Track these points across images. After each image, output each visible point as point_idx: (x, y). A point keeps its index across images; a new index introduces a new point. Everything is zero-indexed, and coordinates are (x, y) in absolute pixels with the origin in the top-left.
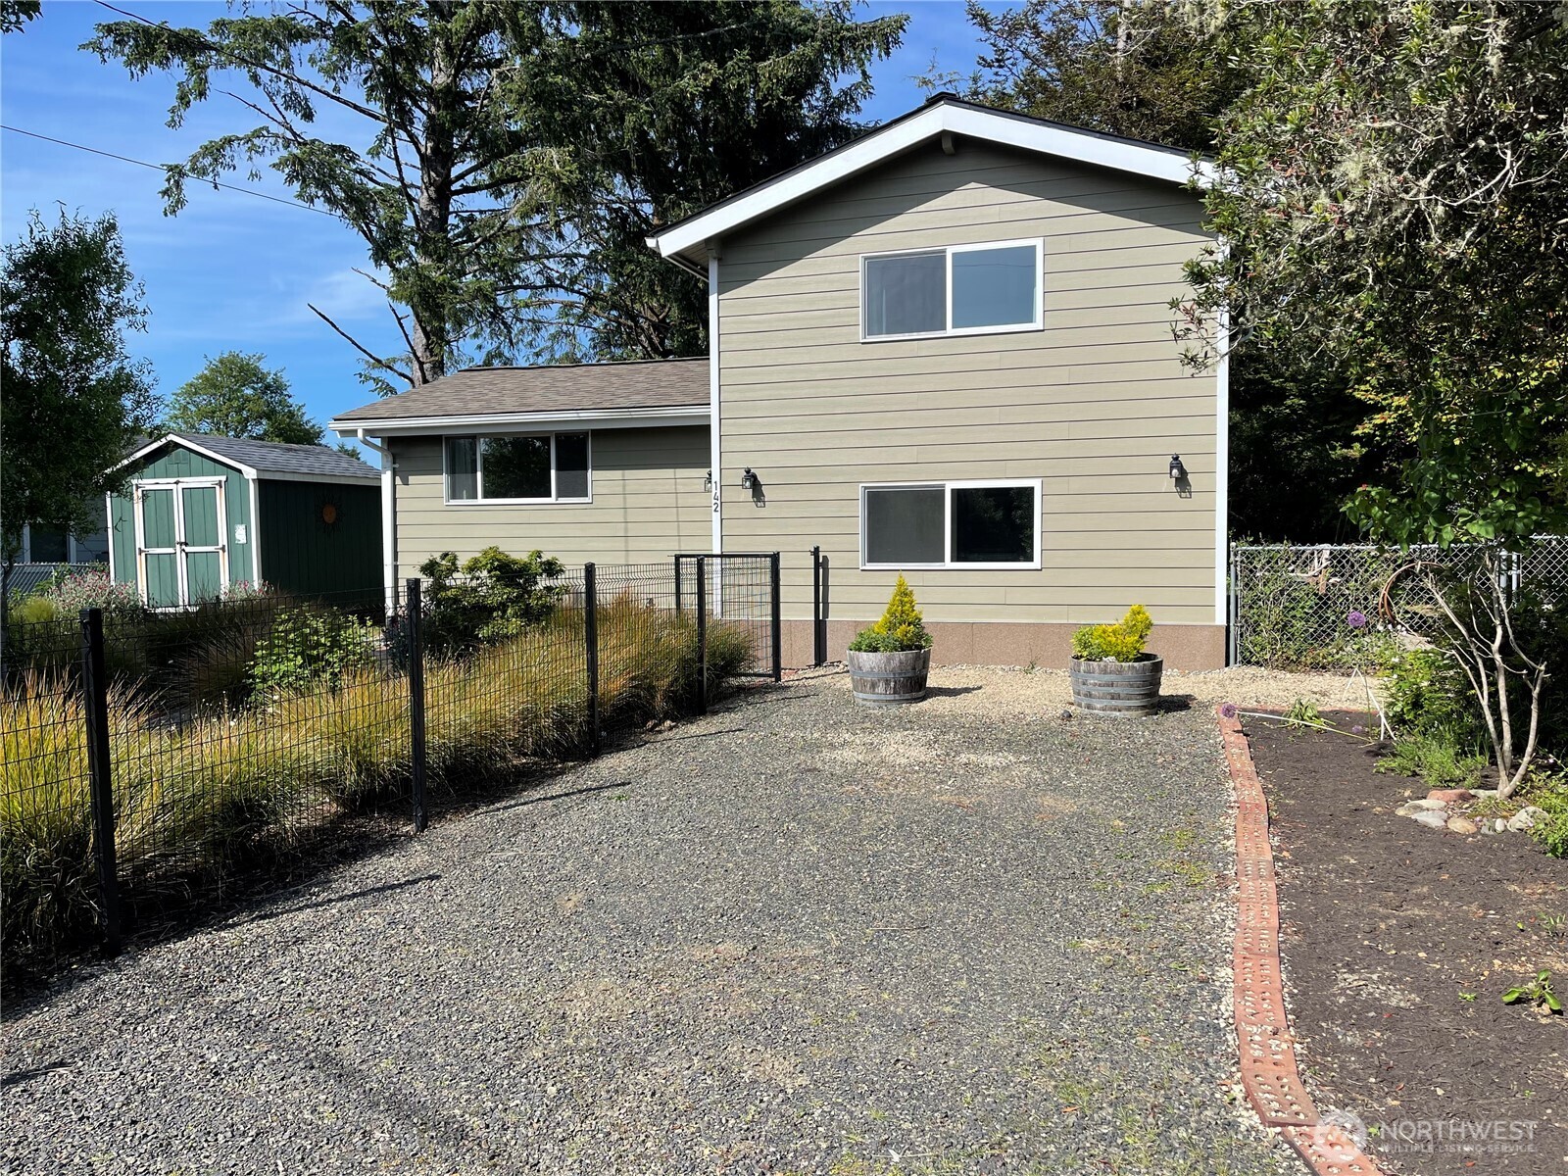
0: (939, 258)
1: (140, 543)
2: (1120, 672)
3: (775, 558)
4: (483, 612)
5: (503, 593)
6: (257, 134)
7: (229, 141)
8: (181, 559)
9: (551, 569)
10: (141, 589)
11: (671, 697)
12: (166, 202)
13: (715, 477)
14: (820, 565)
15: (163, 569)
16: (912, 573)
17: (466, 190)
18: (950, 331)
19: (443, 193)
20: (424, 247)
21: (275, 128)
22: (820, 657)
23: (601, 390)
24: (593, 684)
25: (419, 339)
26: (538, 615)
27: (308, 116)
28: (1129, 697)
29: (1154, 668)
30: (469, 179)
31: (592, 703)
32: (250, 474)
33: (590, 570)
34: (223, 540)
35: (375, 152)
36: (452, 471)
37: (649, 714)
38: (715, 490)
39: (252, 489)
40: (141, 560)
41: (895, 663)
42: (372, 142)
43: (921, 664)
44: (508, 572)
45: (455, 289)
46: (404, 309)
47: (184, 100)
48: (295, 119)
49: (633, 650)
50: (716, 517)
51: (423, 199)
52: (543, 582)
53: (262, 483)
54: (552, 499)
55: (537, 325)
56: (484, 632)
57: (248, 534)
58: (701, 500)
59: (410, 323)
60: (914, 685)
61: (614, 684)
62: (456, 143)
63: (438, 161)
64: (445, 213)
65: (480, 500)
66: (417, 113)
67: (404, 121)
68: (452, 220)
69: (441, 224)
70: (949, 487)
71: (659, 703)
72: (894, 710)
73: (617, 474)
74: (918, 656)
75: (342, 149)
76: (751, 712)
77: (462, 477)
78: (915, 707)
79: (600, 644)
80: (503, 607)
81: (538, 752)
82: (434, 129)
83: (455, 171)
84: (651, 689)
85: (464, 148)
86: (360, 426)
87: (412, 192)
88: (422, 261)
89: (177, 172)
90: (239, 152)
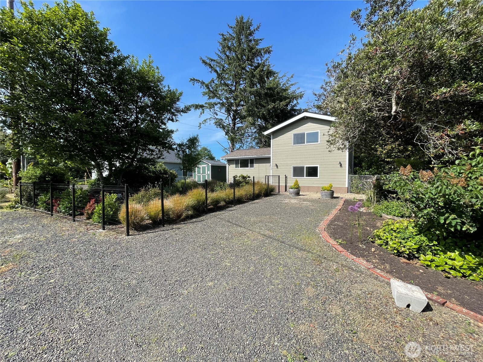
0: (304, 134)
1: (197, 174)
2: (327, 192)
3: (279, 176)
4: (241, 182)
5: (243, 180)
6: (210, 118)
7: (207, 119)
8: (201, 176)
9: (249, 177)
10: (197, 180)
11: (264, 194)
12: (199, 128)
13: (271, 165)
14: (286, 177)
15: (199, 177)
16: (298, 178)
17: (238, 123)
18: (306, 144)
19: (234, 124)
20: (232, 132)
21: (213, 117)
22: (286, 191)
23: (256, 153)
24: (254, 191)
25: (231, 145)
26: (247, 183)
27: (217, 115)
28: (329, 196)
29: (333, 192)
30: (238, 122)
31: (254, 194)
32: (210, 165)
33: (254, 177)
34: (206, 173)
35: (226, 119)
36: (236, 164)
37: (261, 196)
38: (271, 167)
39: (210, 166)
40: (197, 176)
41: (295, 191)
42: (225, 118)
43: (299, 191)
44: (244, 177)
45: (236, 138)
46: (229, 141)
47: (201, 114)
48: (215, 115)
49: (259, 187)
50: (271, 170)
51: (232, 125)
52: (248, 179)
53: (211, 166)
54: (249, 168)
55: (247, 142)
56: (240, 185)
57: (210, 173)
58: (269, 168)
59: (230, 143)
60: (298, 194)
61: (257, 192)
62: (237, 117)
63: (234, 120)
64: (235, 127)
65: (239, 168)
66: (232, 114)
67: (230, 114)
68: (236, 128)
69: (234, 129)
70: (305, 166)
71: (262, 195)
72: (295, 197)
73: (258, 164)
74: (298, 190)
75: (221, 119)
76: (275, 197)
77: (237, 165)
78: (298, 197)
79: (255, 186)
80: (243, 182)
81: (247, 199)
82: (234, 116)
83: (236, 121)
84: (261, 193)
85: (238, 118)
86: (224, 158)
87: (230, 124)
88: (231, 134)
89: (200, 124)
90: (208, 120)
